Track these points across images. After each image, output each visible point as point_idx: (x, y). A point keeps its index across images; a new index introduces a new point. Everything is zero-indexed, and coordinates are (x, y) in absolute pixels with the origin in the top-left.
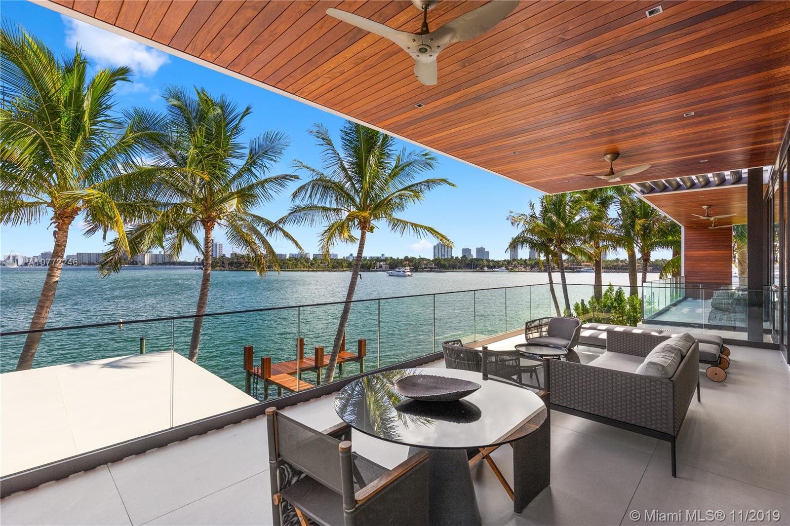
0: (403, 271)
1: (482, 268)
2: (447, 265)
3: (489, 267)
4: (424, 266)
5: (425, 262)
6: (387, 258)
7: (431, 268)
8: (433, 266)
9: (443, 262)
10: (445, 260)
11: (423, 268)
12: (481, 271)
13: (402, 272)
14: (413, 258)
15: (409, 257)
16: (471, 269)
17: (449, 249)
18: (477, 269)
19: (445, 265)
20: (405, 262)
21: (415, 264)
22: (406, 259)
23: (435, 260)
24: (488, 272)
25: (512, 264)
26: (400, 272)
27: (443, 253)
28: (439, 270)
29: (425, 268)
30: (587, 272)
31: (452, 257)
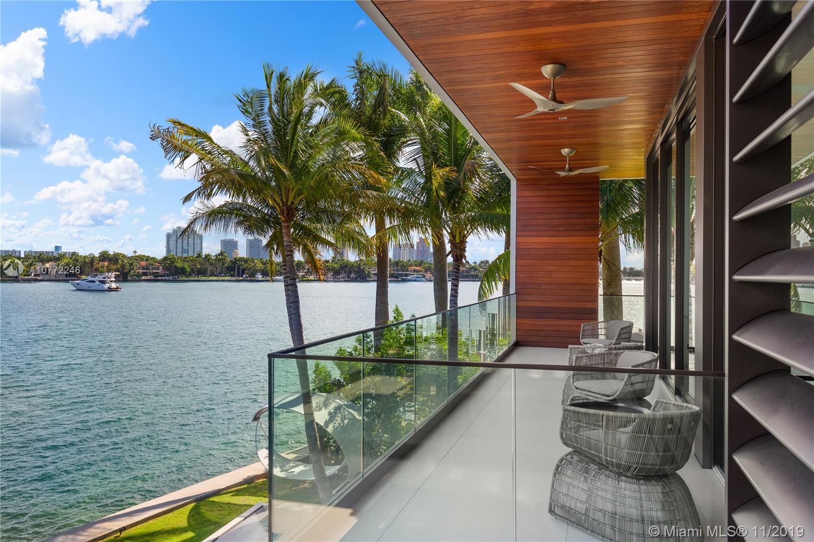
0: (100, 281)
1: (253, 275)
2: (188, 270)
3: (265, 273)
4: (141, 271)
5: (144, 263)
6: (62, 256)
7: (156, 275)
8: (160, 271)
9: (179, 264)
10: (184, 260)
11: (139, 275)
12: (251, 281)
13: (98, 283)
14: (118, 254)
15: (111, 253)
16: (232, 276)
17: (197, 241)
18: (244, 276)
19: (183, 269)
20: (101, 263)
21: (123, 266)
22: (104, 256)
23: (165, 259)
24: (262, 281)
25: (304, 268)
26: (94, 282)
27: (185, 247)
28: (171, 278)
29: (145, 274)
30: (415, 281)
31: (199, 256)
